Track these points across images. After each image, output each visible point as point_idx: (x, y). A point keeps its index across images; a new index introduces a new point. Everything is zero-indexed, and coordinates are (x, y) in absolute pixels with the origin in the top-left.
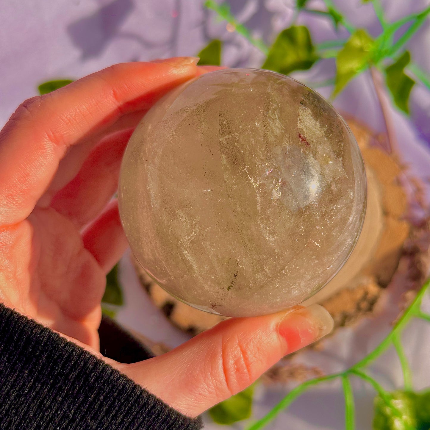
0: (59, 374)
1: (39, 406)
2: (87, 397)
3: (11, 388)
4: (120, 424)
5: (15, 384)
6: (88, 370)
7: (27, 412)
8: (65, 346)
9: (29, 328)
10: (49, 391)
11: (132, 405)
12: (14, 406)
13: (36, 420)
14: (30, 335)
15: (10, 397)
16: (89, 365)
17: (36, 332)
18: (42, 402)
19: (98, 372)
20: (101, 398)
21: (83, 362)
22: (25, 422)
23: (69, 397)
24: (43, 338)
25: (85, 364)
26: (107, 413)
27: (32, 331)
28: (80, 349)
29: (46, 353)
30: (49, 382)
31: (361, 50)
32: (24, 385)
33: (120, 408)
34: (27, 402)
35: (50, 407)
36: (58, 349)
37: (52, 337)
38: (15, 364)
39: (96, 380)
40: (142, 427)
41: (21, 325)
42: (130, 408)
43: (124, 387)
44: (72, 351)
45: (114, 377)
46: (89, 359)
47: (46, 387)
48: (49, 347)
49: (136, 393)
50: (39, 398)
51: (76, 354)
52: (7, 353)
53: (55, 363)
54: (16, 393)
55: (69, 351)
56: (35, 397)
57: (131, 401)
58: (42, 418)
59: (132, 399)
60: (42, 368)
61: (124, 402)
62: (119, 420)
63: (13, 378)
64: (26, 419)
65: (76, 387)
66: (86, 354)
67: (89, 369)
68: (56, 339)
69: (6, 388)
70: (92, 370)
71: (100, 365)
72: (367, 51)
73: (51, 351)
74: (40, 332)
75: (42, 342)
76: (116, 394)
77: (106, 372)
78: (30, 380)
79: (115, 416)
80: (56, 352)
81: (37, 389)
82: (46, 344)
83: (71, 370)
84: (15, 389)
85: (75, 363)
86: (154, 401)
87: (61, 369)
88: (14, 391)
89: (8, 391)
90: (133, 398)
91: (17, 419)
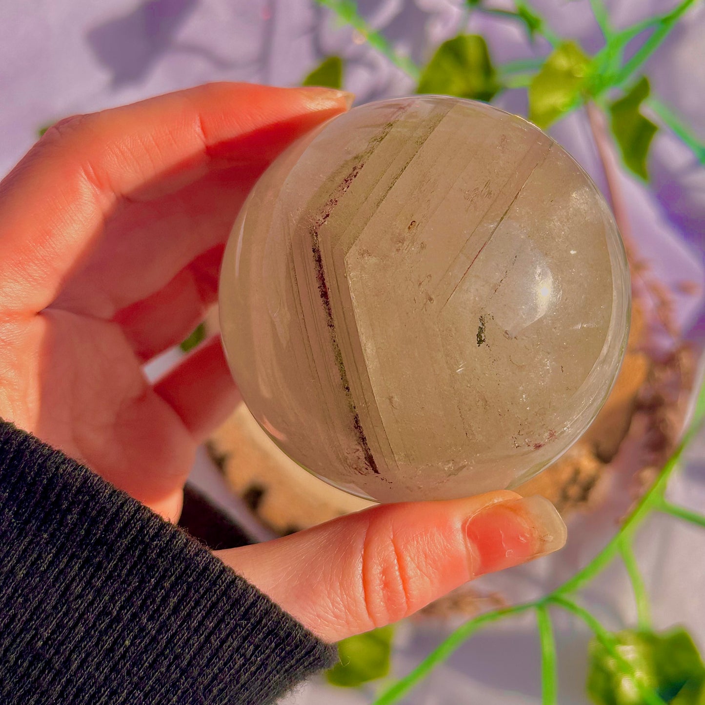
0: (98, 541)
1: (63, 594)
2: (142, 581)
3: (18, 561)
4: (196, 630)
5: (26, 556)
6: (147, 537)
7: (41, 602)
8: (111, 495)
9: (52, 463)
10: (80, 569)
11: (218, 600)
12: (22, 591)
13: (56, 616)
14: (53, 475)
15: (15, 577)
17: (64, 471)
18: (68, 587)
20: (167, 585)
21: (139, 524)
22: (38, 618)
23: (114, 581)
24: (74, 480)
25: (142, 528)
26: (176, 610)
27: (57, 468)
28: (136, 502)
29: (78, 506)
30: (82, 554)
31: (569, 75)
32: (39, 557)
33: (197, 603)
34: (43, 586)
35: (80, 596)
36: (99, 499)
37: (91, 480)
38: (27, 522)
39: (159, 555)
40: (232, 637)
42: (214, 605)
43: (206, 568)
44: (123, 504)
45: (189, 551)
46: (149, 518)
47: (76, 563)
48: (84, 495)
49: (226, 579)
50: (64, 580)
51: (128, 509)
52: (13, 504)
53: (94, 522)
54: (25, 569)
55: (118, 503)
56: (56, 579)
57: (215, 592)
58: (66, 614)
59: (218, 589)
60: (72, 531)
61: (205, 593)
62: (195, 624)
64: (40, 614)
65: (125, 564)
66: (145, 511)
67: (149, 536)
69: (9, 562)
70: (153, 536)
72: (579, 76)
74: (70, 470)
75: (73, 487)
76: (191, 579)
77: (177, 542)
78: (51, 549)
79: (189, 615)
80: (95, 505)
81: (62, 566)
82: (79, 491)
83: (119, 536)
84: (25, 563)
86: (255, 595)
88: (23, 567)
89: (13, 568)
90: (220, 586)
91: (24, 614)
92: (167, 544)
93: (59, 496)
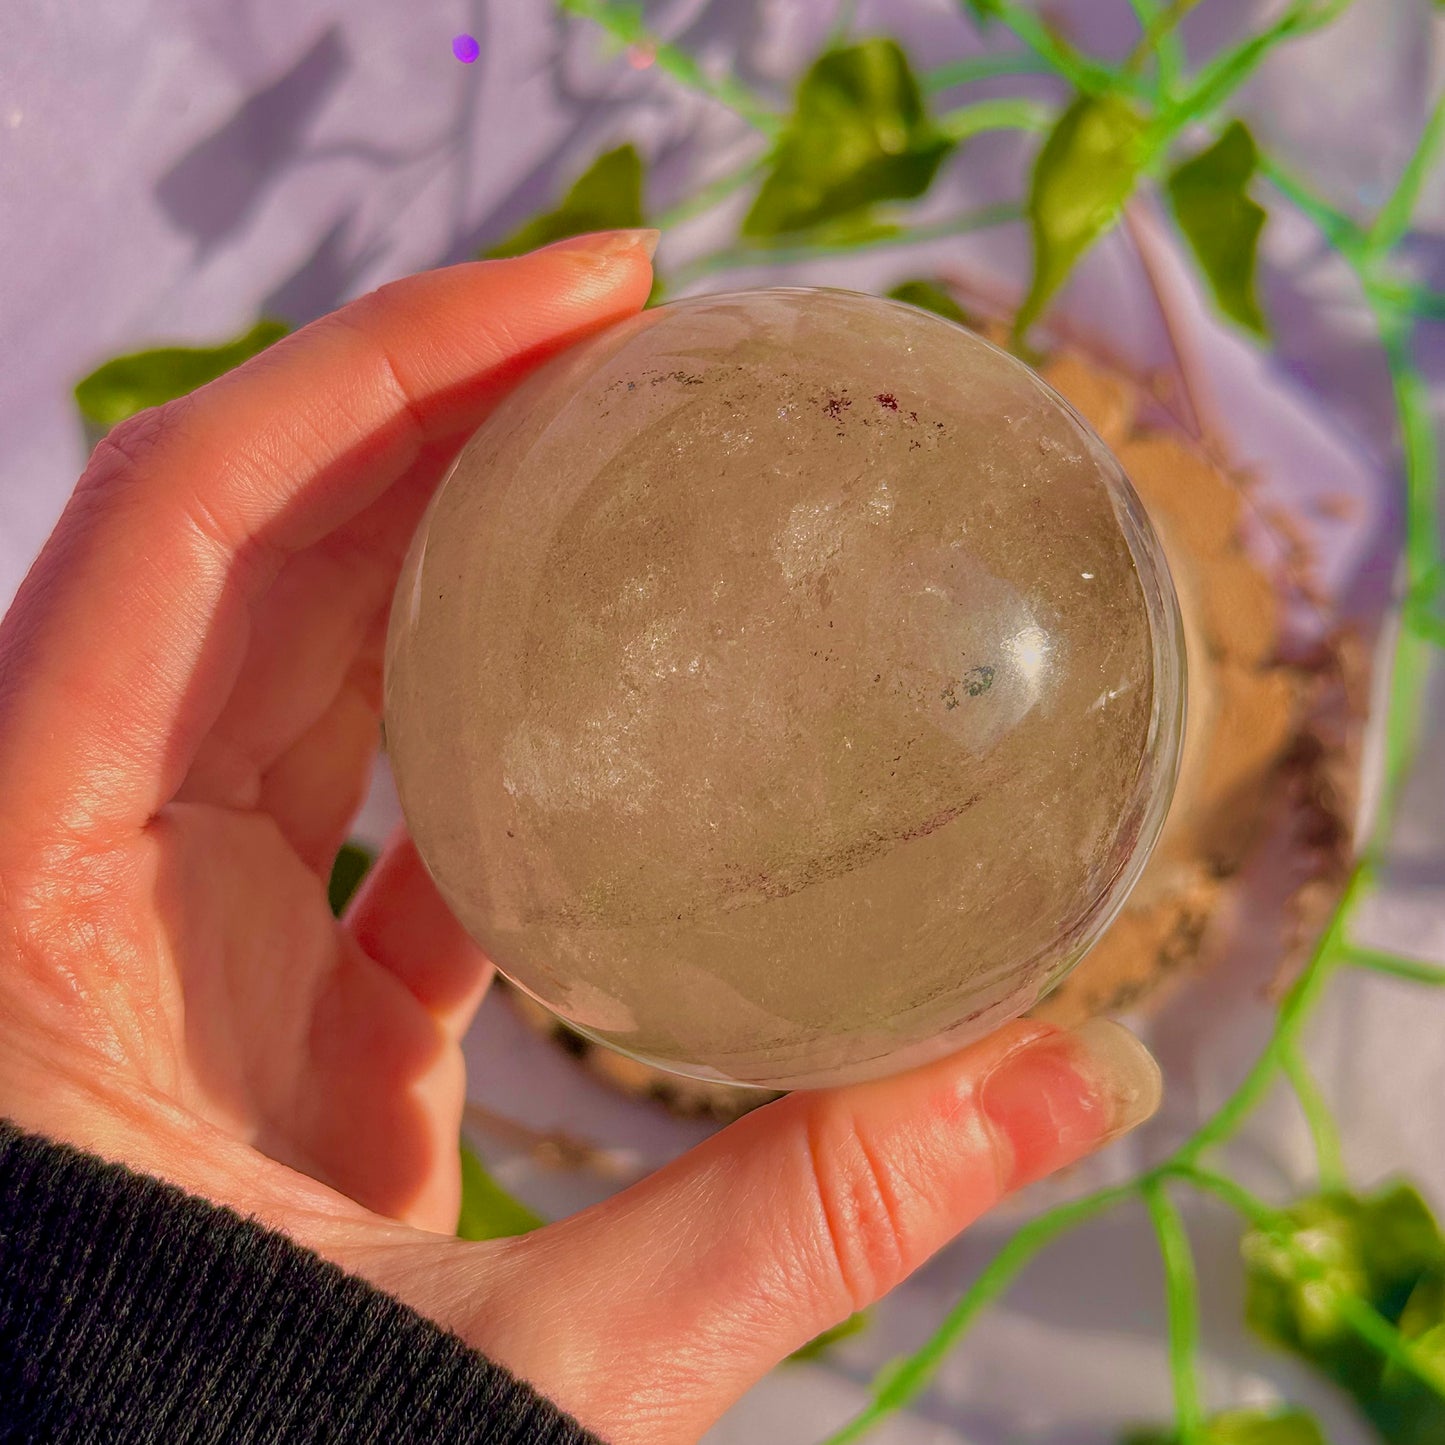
0: (317, 1386)
6: (414, 1368)
8: (339, 1288)
9: (219, 1233)
14: (222, 1258)
16: (418, 1352)
17: (243, 1248)
19: (446, 1374)
21: (396, 1343)
24: (266, 1263)
25: (404, 1348)
27: (229, 1243)
28: (388, 1298)
29: (275, 1314)
36: (316, 1299)
37: (297, 1262)
39: (438, 1402)
41: (191, 1223)
44: (363, 1306)
46: (416, 1329)
48: (287, 1293)
51: (375, 1315)
55: (354, 1304)
63: (164, 1410)
66: (406, 1315)
67: (417, 1365)
68: (307, 1268)
70: (426, 1366)
71: (451, 1352)
73: (294, 1308)
74: (254, 1244)
75: (262, 1279)
78: (221, 1413)
80: (310, 1310)
82: (277, 1284)
83: (359, 1368)
85: (372, 1346)
87: (323, 1370)
92: (454, 1377)
93: (235, 1298)
